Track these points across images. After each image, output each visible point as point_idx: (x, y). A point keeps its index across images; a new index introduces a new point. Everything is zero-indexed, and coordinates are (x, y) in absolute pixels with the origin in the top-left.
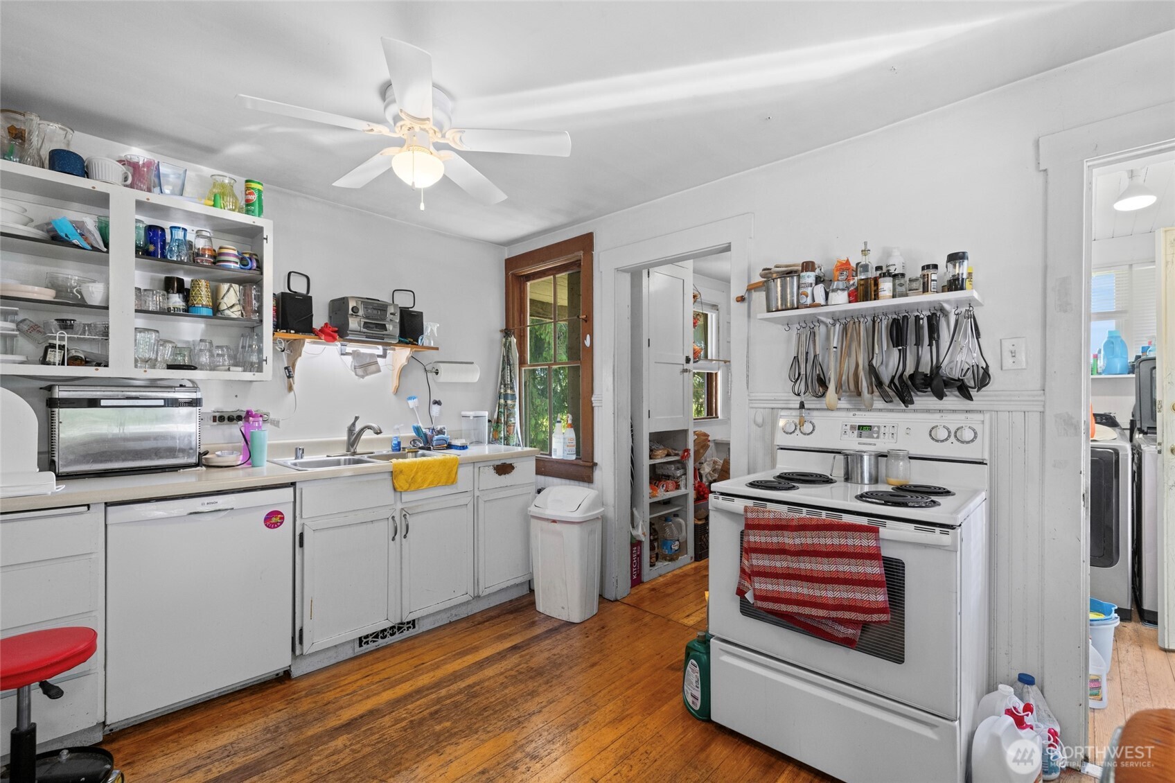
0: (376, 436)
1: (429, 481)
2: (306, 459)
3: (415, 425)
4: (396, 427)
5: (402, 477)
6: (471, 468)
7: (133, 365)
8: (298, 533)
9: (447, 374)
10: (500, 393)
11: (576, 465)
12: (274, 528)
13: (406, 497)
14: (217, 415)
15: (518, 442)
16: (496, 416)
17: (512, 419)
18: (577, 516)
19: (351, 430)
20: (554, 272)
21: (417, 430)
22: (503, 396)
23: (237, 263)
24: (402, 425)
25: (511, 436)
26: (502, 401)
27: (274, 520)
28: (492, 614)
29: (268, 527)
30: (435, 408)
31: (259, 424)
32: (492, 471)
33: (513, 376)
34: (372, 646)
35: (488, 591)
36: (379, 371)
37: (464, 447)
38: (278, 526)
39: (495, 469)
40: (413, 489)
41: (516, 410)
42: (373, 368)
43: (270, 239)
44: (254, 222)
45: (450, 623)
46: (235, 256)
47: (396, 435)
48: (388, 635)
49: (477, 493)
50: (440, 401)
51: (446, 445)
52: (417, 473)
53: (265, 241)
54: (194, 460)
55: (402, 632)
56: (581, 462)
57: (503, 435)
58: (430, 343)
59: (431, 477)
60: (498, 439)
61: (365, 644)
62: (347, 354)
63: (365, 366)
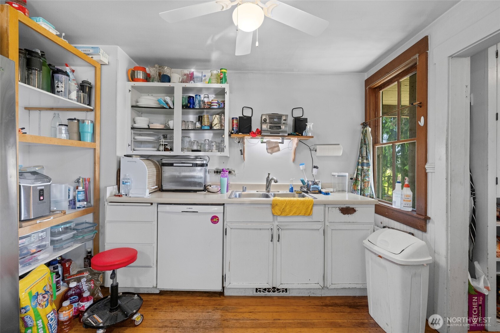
0: (275, 183)
1: (293, 212)
2: (247, 192)
3: (301, 179)
4: (291, 179)
5: (277, 208)
6: (322, 207)
7: (181, 150)
8: (225, 228)
9: (321, 151)
10: (359, 162)
11: (412, 216)
12: (215, 223)
13: (280, 219)
14: (216, 170)
15: (371, 193)
16: (355, 176)
17: (367, 178)
18: (399, 258)
19: (267, 180)
20: (398, 78)
21: (303, 181)
22: (361, 164)
23: (217, 106)
24: (294, 178)
25: (366, 189)
26: (360, 167)
27: (215, 220)
28: (337, 301)
29: (212, 222)
30: (315, 170)
31: (226, 175)
32: (338, 212)
33: (368, 151)
34: (262, 294)
35: (333, 287)
36: (279, 150)
37: (327, 194)
38: (216, 223)
39: (340, 210)
40: (283, 215)
41: (370, 173)
42: (276, 149)
43: (228, 93)
44: (221, 86)
45: (309, 297)
46: (217, 103)
47: (291, 184)
48: (271, 291)
49: (327, 224)
50: (317, 166)
51: (317, 191)
52: (286, 206)
53: (226, 94)
54: (202, 188)
55: (279, 292)
56: (415, 214)
57: (359, 188)
58: (309, 135)
59: (294, 210)
60: (356, 190)
61: (259, 291)
62: (265, 142)
63: (273, 148)
